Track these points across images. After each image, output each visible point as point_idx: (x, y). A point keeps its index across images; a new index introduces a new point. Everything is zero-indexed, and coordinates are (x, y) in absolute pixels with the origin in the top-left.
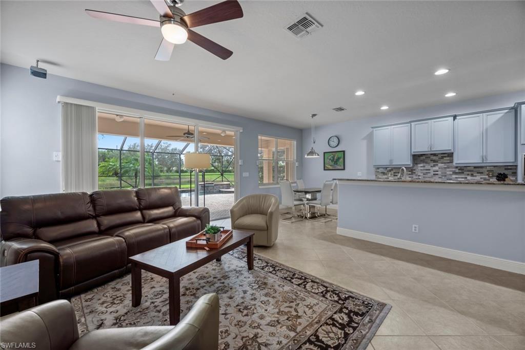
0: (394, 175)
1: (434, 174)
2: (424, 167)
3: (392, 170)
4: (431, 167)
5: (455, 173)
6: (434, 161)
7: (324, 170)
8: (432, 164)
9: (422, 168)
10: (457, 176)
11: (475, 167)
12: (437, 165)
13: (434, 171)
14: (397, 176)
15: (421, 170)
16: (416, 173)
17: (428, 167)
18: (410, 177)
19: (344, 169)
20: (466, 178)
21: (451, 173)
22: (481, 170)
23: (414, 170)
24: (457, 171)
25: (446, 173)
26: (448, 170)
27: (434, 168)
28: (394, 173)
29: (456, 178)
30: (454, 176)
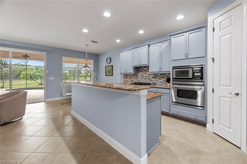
0: (130, 79)
1: (145, 78)
2: (141, 74)
3: (130, 76)
4: (144, 74)
5: (153, 78)
6: (145, 71)
7: (106, 75)
8: (144, 72)
9: (141, 75)
10: (154, 79)
11: (161, 74)
12: (146, 73)
13: (145, 77)
14: (131, 79)
15: (140, 76)
16: (139, 78)
17: (143, 74)
18: (136, 80)
19: (112, 75)
20: (157, 80)
21: (152, 77)
22: (163, 76)
23: (138, 76)
24: (154, 76)
25: (149, 77)
26: (150, 76)
27: (145, 75)
28: (130, 77)
29: (154, 80)
30: (153, 79)
